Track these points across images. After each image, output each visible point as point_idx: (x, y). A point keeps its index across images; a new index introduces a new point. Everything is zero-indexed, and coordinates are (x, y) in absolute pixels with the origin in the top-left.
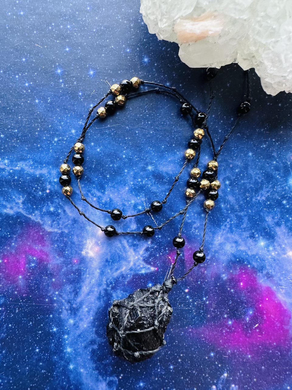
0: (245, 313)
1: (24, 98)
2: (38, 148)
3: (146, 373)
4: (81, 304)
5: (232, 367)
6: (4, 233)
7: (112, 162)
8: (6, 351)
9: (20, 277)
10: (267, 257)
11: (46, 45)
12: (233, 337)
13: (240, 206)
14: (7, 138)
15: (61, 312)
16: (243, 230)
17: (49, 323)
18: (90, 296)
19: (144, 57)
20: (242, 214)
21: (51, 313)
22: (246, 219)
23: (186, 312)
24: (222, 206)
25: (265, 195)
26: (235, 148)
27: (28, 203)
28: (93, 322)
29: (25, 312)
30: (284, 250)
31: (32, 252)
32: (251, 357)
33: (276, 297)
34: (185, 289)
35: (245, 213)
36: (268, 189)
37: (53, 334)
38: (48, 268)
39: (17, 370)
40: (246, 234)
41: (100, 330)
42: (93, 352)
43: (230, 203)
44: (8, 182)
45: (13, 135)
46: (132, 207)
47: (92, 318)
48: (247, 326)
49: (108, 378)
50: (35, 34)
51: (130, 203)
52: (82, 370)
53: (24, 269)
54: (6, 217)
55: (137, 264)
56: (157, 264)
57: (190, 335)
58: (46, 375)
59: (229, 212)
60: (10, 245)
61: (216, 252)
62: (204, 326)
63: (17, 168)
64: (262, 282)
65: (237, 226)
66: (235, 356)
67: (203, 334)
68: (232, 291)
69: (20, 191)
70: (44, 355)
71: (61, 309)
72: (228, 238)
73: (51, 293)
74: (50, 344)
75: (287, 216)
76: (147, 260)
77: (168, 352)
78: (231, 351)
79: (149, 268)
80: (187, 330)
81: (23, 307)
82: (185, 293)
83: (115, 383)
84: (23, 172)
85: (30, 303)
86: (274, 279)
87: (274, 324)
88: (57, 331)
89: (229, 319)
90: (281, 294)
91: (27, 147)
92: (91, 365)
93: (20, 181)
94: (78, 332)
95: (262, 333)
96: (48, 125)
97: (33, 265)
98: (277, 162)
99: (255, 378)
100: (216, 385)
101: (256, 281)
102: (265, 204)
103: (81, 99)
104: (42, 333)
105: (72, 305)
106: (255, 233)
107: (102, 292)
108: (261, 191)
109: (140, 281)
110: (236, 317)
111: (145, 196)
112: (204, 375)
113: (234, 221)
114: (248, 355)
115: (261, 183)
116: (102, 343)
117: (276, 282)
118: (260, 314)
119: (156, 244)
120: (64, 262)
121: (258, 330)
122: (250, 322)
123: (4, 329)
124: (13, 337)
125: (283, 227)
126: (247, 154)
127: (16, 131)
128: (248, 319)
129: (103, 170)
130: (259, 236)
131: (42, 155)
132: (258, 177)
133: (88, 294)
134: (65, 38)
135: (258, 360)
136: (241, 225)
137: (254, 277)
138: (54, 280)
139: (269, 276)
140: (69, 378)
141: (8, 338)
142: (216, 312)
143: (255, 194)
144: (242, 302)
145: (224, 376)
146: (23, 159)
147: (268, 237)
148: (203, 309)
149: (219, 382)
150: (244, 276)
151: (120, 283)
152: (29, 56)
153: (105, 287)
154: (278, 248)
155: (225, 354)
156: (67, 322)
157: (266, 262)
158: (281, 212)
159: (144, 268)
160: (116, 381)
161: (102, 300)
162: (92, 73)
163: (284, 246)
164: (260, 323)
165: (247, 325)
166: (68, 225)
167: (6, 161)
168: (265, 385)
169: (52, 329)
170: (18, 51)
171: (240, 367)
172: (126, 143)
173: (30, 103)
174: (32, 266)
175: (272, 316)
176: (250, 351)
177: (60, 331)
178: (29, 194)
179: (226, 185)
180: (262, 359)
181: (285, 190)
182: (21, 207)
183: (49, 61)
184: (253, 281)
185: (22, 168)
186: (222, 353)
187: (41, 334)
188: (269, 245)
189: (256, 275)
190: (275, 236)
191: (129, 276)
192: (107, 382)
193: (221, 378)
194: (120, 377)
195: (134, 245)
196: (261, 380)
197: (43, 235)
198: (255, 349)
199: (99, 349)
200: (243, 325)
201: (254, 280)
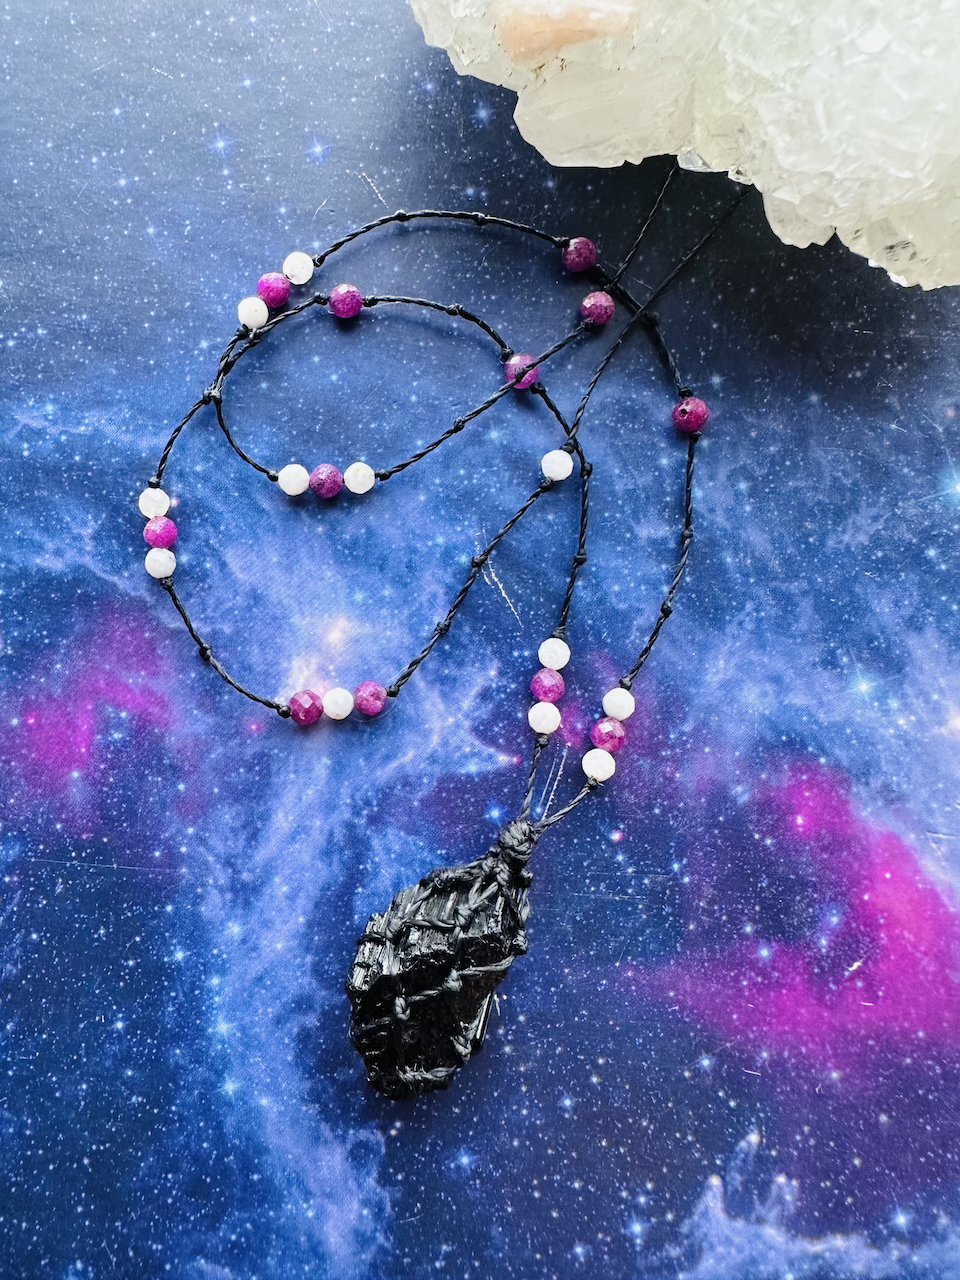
0: (814, 922)
1: (113, 221)
2: (148, 369)
3: (480, 1120)
4: (269, 870)
5: (776, 1111)
6: (30, 632)
7: (377, 416)
8: (17, 1025)
9: (75, 774)
10: (881, 730)
11: (184, 71)
12: (776, 1006)
13: (787, 562)
14: (56, 339)
15: (201, 897)
16: (799, 640)
17: (162, 934)
18: (297, 846)
19: (477, 105)
20: (794, 587)
21: (170, 899)
22: (806, 605)
23: (615, 909)
24: (729, 560)
25: (867, 529)
26: (764, 378)
27: (109, 538)
28: (305, 935)
29: (85, 895)
30: (936, 709)
31: (115, 692)
32: (843, 1080)
33: (917, 871)
34: (610, 831)
35: (805, 585)
36: (874, 511)
37: (173, 970)
38: (164, 748)
39: (49, 1092)
40: (811, 654)
41: (329, 963)
42: (304, 1038)
43: (752, 552)
44: (52, 472)
45: (74, 329)
46: (438, 556)
47: (301, 920)
48: (820, 967)
49: (351, 1132)
50: (151, 40)
51: (430, 543)
52: (264, 1102)
53: (88, 750)
54: (39, 580)
55: (454, 741)
56: (519, 744)
57: (628, 991)
58: (145, 1112)
59: (752, 581)
60: (47, 671)
61: (710, 709)
62: (677, 961)
63: (83, 428)
64: (869, 815)
65: (779, 626)
66: (785, 1071)
67: (673, 989)
68: (769, 842)
69: (87, 501)
70: (141, 1043)
71: (203, 885)
72: (751, 663)
73: (173, 830)
74: (163, 1005)
75: (944, 598)
76: (485, 730)
77: (555, 1049)
78: (771, 1056)
79: (490, 757)
80: (619, 972)
81: (80, 874)
82: (610, 844)
83: (377, 1153)
84: (100, 441)
85: (103, 862)
86: (908, 805)
87: (915, 963)
88: (187, 960)
89: (761, 941)
90: (937, 860)
91: (117, 368)
92: (294, 1084)
93: (91, 470)
94: (255, 968)
95: (875, 992)
96: (182, 302)
97: (117, 736)
98: (900, 424)
99: (859, 1155)
100: (722, 1172)
101: (847, 813)
102: (867, 557)
103: (283, 226)
104: (138, 965)
105: (239, 872)
106: (839, 651)
107: (336, 832)
108: (854, 516)
109: (462, 798)
110: (783, 935)
111: (481, 520)
112: (678, 1135)
113: (771, 610)
114: (830, 1069)
115: (850, 490)
116: (333, 1007)
117: (916, 818)
118: (865, 926)
119: (514, 679)
120: (217, 730)
121: (860, 984)
122: (832, 954)
123: (13, 949)
124: (43, 975)
125: (930, 633)
126: (804, 396)
127: (84, 317)
128: (824, 942)
129: (347, 438)
130: (851, 660)
131: (161, 392)
132: (843, 471)
133: (292, 838)
134: (243, 51)
135: (866, 1089)
136: (790, 624)
137: (839, 797)
138: (181, 787)
139: (891, 797)
140: (219, 1127)
141: (26, 978)
142: (717, 914)
143: (835, 523)
144: (803, 884)
145: (749, 1144)
146: (103, 402)
147: (882, 665)
148: (672, 904)
149: (733, 1164)
150: (807, 794)
151: (397, 804)
152: (134, 101)
153: (347, 815)
154: (918, 703)
155: (749, 1063)
156: (220, 932)
157: (879, 747)
158: (922, 584)
159: (473, 755)
160: (378, 1143)
161: (336, 858)
162: (318, 149)
163: (935, 697)
164: (869, 958)
165: (823, 963)
166: (231, 609)
167: (50, 408)
168: (896, 1184)
169: (171, 954)
170: (98, 87)
171: (805, 1111)
172: (419, 359)
173: (130, 237)
174: (116, 741)
175: (906, 934)
176: (835, 1056)
177: (197, 963)
178: (116, 509)
179: (737, 494)
180: (878, 1087)
181: (931, 514)
182: (88, 548)
183: (190, 116)
184: (839, 812)
185: (96, 430)
186: (740, 1058)
187: (132, 970)
188: (887, 692)
189: (848, 790)
190: (905, 664)
191: (425, 780)
192: (349, 1147)
193: (737, 1149)
194: (393, 1132)
195: (443, 680)
196: (877, 1162)
197: (152, 639)
198: (853, 1050)
199: (322, 1028)
200: (809, 963)
201: (840, 810)
